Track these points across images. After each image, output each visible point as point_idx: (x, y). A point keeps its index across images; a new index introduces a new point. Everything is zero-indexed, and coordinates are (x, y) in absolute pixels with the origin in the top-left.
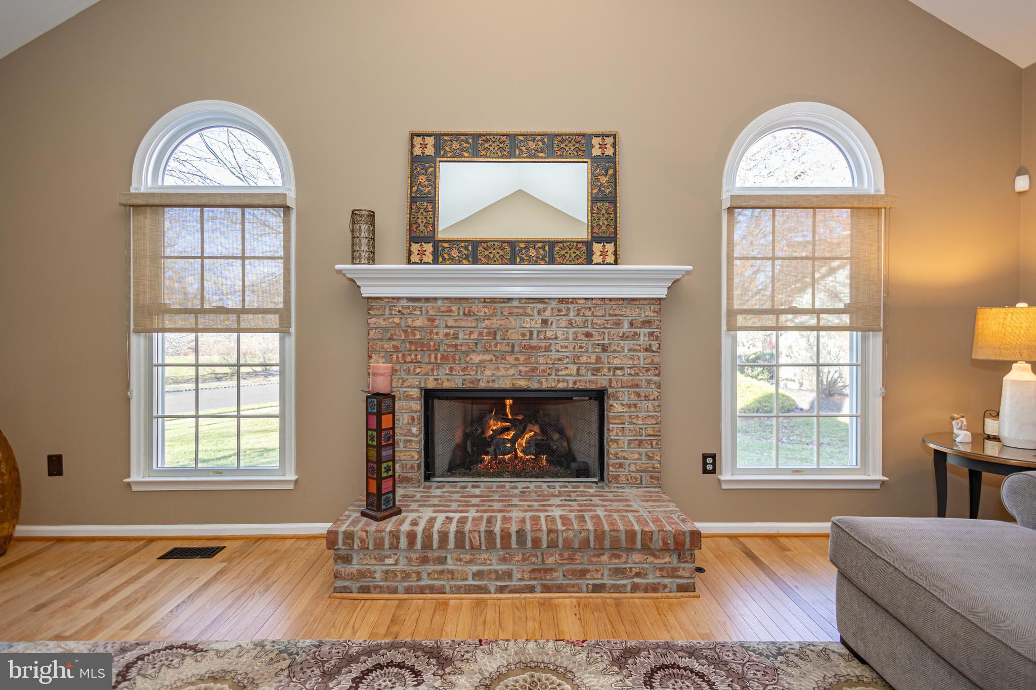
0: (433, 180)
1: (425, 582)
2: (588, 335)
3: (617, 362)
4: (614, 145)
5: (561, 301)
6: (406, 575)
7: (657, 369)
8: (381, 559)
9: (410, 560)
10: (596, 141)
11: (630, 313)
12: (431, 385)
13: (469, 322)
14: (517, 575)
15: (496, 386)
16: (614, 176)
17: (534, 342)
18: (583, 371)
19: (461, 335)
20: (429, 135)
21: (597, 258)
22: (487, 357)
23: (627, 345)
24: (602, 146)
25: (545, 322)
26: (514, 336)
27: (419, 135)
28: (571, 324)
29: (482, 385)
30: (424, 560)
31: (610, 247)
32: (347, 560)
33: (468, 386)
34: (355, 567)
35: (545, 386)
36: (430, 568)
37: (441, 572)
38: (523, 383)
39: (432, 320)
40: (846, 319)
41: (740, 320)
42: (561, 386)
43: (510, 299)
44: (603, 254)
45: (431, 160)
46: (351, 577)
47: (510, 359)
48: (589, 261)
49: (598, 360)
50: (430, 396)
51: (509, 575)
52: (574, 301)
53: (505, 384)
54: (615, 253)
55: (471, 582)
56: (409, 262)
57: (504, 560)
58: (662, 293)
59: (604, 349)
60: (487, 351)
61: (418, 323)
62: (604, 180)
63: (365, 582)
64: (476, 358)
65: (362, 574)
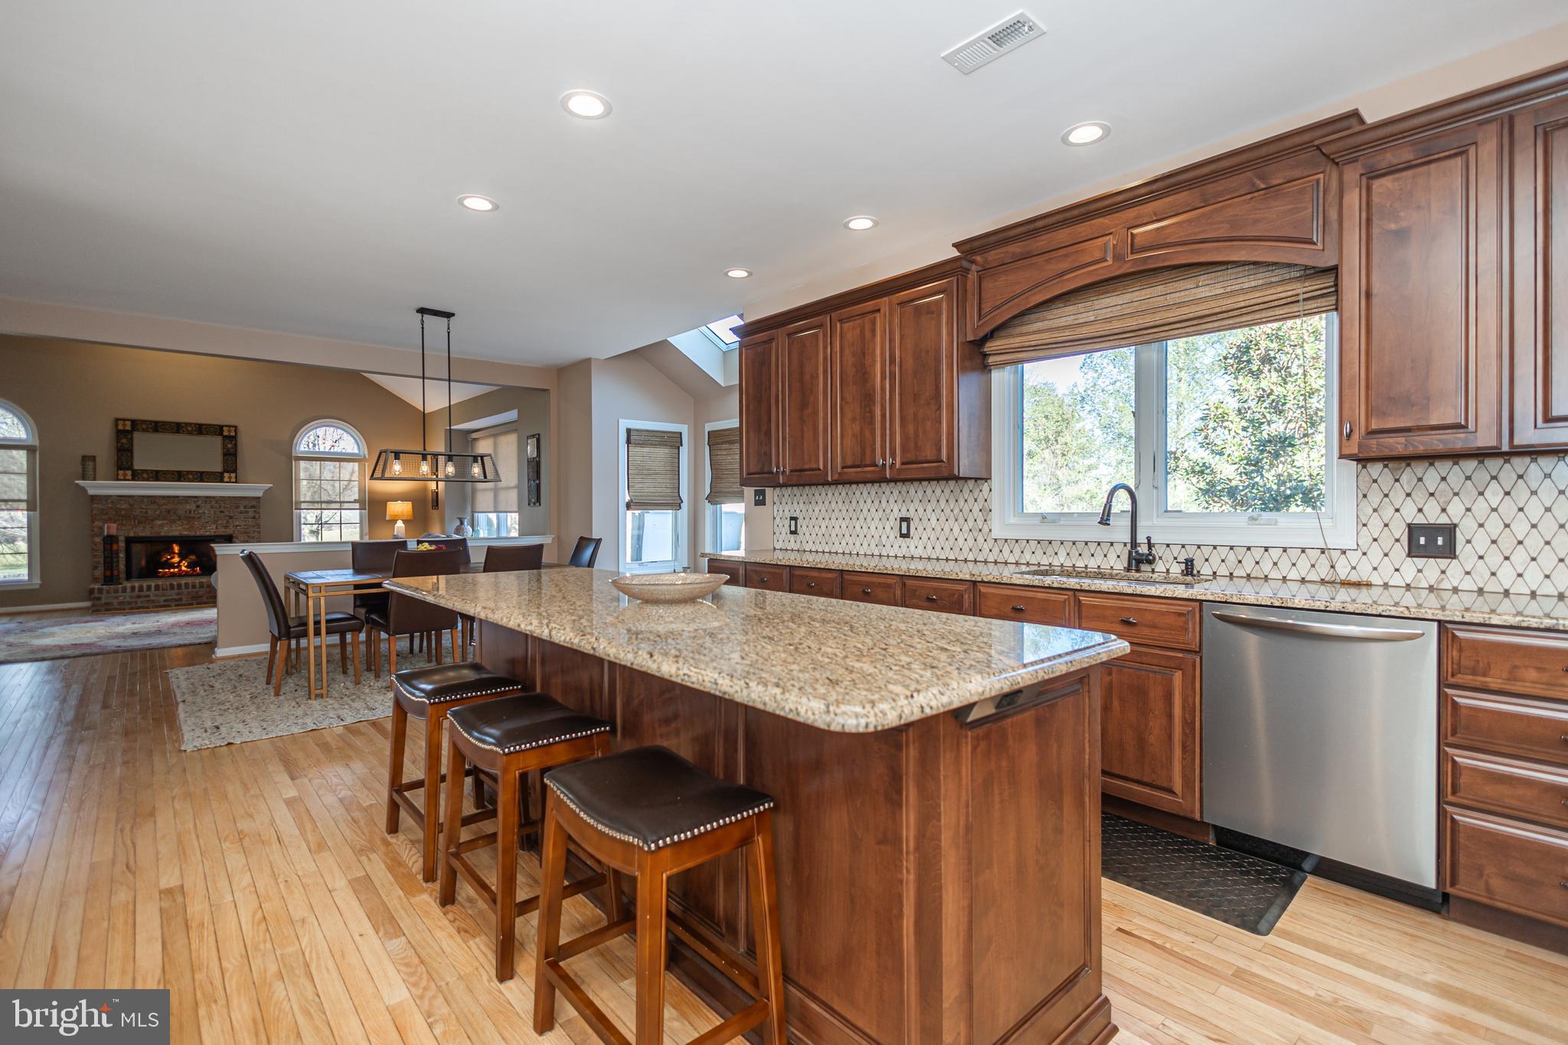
0: (131, 440)
1: (139, 605)
2: (222, 512)
3: (237, 523)
4: (235, 431)
5: (207, 497)
6: (129, 603)
7: (259, 526)
8: (117, 598)
9: (132, 597)
10: (225, 429)
11: (246, 503)
12: (132, 534)
13: (155, 507)
14: (184, 599)
15: (171, 534)
16: (236, 445)
17: (192, 515)
18: (219, 527)
19: (149, 512)
20: (128, 420)
21: (226, 479)
22: (165, 522)
23: (242, 516)
24: (229, 431)
25: (198, 506)
26: (180, 512)
27: (121, 420)
28: (212, 507)
29: (162, 534)
30: (139, 597)
31: (233, 475)
32: (99, 599)
33: (154, 535)
34: (103, 601)
35: (198, 534)
36: (141, 599)
37: (148, 601)
38: (186, 533)
39: (132, 505)
40: (357, 505)
41: (303, 506)
42: (207, 534)
43: (177, 497)
44: (230, 478)
45: (131, 432)
46: (102, 605)
47: (179, 523)
48: (222, 481)
49: (228, 522)
50: (129, 541)
51: (181, 600)
52: (214, 497)
53: (176, 533)
54: (236, 477)
55: (162, 603)
56: (118, 480)
57: (178, 594)
58: (260, 494)
59: (231, 517)
60: (164, 519)
61: (124, 507)
62: (229, 446)
63: (109, 607)
64: (159, 522)
65: (107, 604)
